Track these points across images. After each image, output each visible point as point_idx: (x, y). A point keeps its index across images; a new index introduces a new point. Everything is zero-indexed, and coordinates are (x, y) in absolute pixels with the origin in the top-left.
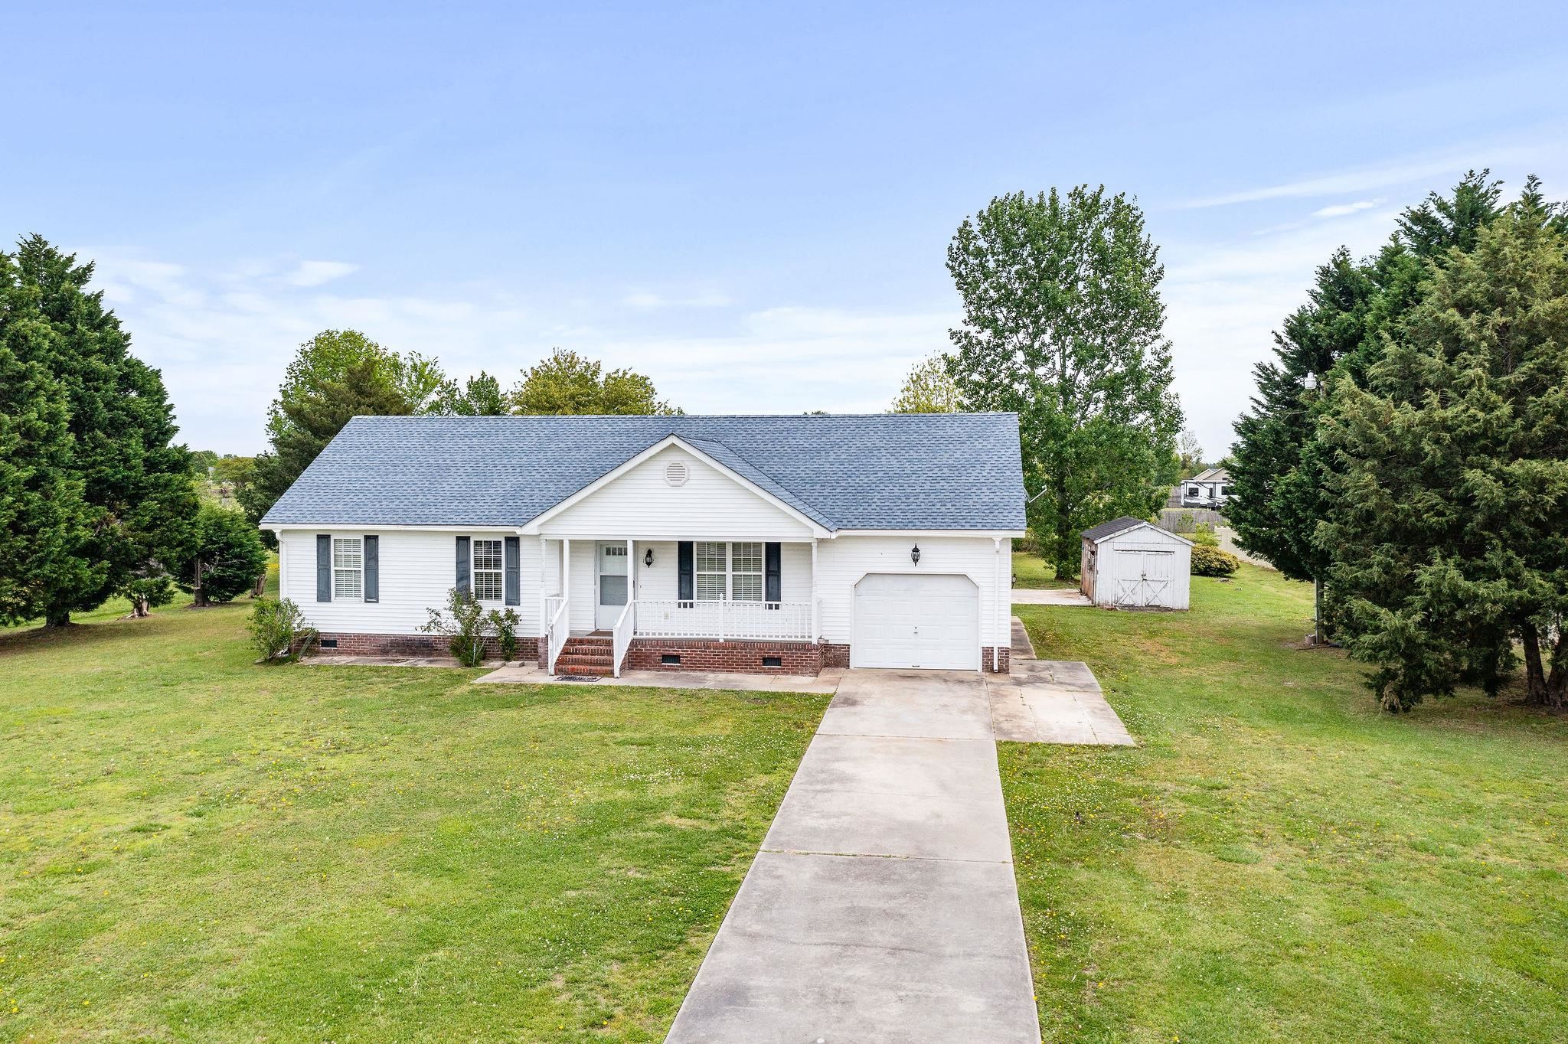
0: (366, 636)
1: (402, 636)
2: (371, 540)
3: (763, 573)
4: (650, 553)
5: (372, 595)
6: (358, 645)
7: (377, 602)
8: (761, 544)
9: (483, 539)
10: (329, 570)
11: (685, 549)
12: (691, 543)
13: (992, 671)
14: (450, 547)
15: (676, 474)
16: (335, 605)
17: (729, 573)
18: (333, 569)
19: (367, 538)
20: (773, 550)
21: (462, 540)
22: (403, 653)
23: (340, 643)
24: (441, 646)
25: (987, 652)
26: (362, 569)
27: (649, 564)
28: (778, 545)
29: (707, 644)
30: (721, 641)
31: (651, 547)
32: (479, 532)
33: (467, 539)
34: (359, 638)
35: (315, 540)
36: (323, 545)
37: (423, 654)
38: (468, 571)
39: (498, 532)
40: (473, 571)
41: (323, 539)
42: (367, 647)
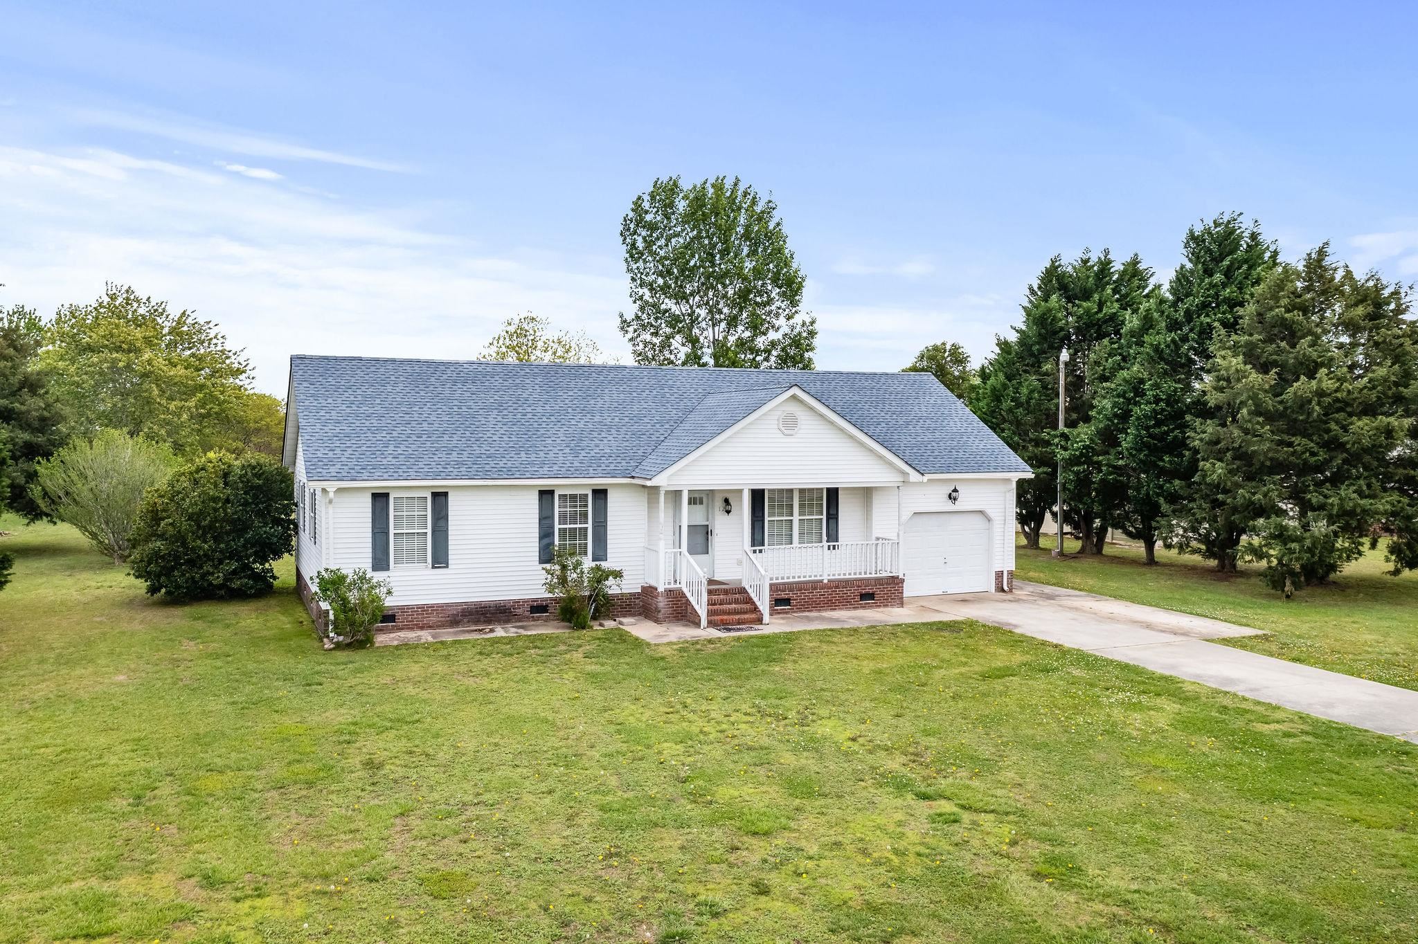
0: (432, 606)
1: (475, 604)
2: (440, 497)
3: (824, 517)
4: (727, 501)
5: (440, 559)
6: (422, 616)
7: (447, 567)
8: (822, 489)
9: (568, 492)
10: (387, 534)
11: (758, 496)
12: (763, 490)
13: (1003, 590)
14: (531, 504)
15: (790, 424)
16: (395, 574)
17: (796, 518)
18: (392, 531)
19: (435, 495)
20: (833, 494)
21: (546, 495)
22: (477, 622)
23: (399, 617)
24: (519, 611)
25: (999, 575)
26: (429, 531)
27: (728, 512)
28: (837, 489)
29: (816, 585)
30: (825, 581)
31: (728, 496)
32: (563, 485)
33: (551, 493)
34: (424, 609)
35: (369, 499)
36: (379, 505)
37: (499, 621)
38: (553, 527)
39: (583, 485)
40: (557, 526)
41: (380, 499)
42: (433, 619)
